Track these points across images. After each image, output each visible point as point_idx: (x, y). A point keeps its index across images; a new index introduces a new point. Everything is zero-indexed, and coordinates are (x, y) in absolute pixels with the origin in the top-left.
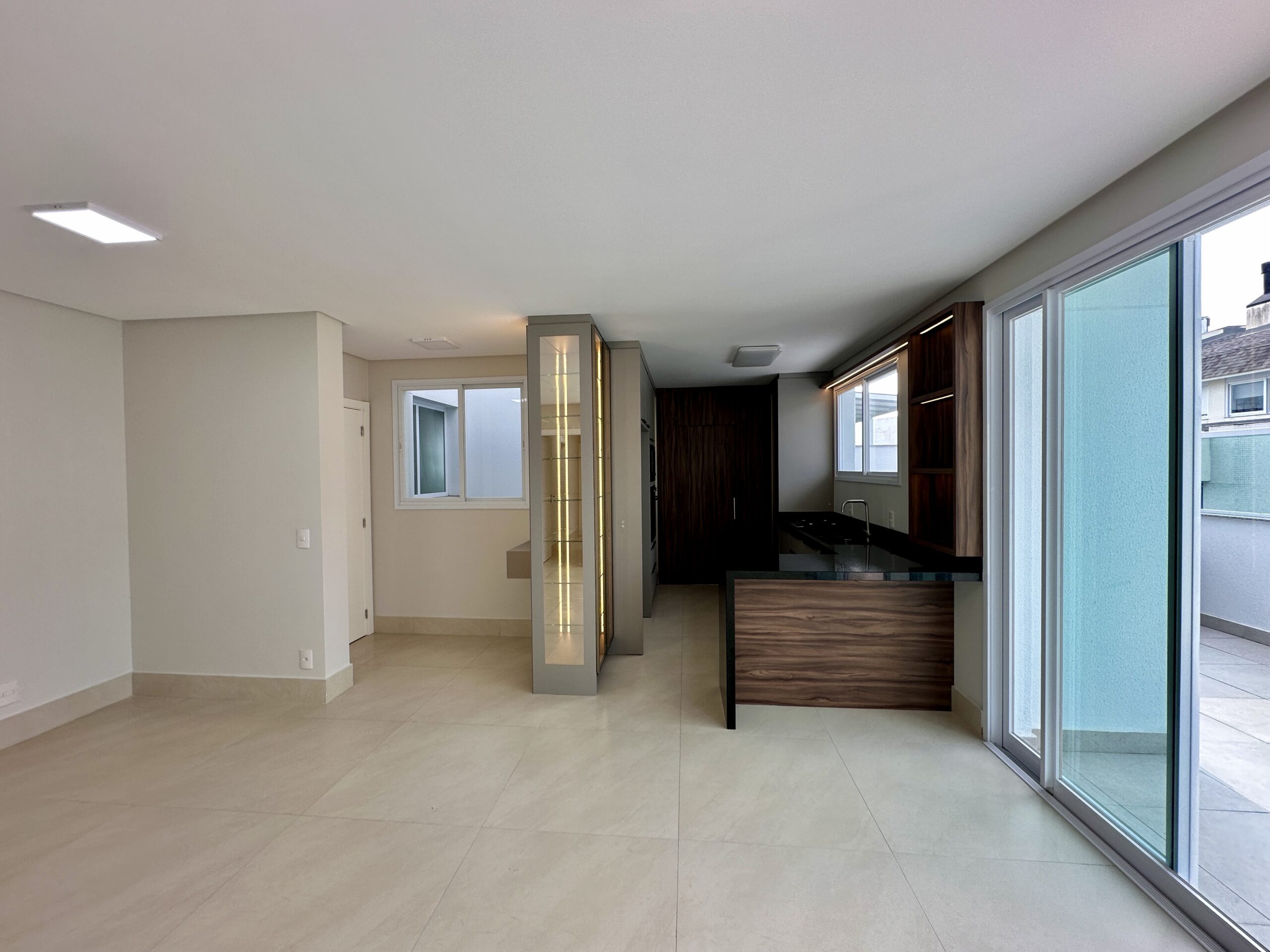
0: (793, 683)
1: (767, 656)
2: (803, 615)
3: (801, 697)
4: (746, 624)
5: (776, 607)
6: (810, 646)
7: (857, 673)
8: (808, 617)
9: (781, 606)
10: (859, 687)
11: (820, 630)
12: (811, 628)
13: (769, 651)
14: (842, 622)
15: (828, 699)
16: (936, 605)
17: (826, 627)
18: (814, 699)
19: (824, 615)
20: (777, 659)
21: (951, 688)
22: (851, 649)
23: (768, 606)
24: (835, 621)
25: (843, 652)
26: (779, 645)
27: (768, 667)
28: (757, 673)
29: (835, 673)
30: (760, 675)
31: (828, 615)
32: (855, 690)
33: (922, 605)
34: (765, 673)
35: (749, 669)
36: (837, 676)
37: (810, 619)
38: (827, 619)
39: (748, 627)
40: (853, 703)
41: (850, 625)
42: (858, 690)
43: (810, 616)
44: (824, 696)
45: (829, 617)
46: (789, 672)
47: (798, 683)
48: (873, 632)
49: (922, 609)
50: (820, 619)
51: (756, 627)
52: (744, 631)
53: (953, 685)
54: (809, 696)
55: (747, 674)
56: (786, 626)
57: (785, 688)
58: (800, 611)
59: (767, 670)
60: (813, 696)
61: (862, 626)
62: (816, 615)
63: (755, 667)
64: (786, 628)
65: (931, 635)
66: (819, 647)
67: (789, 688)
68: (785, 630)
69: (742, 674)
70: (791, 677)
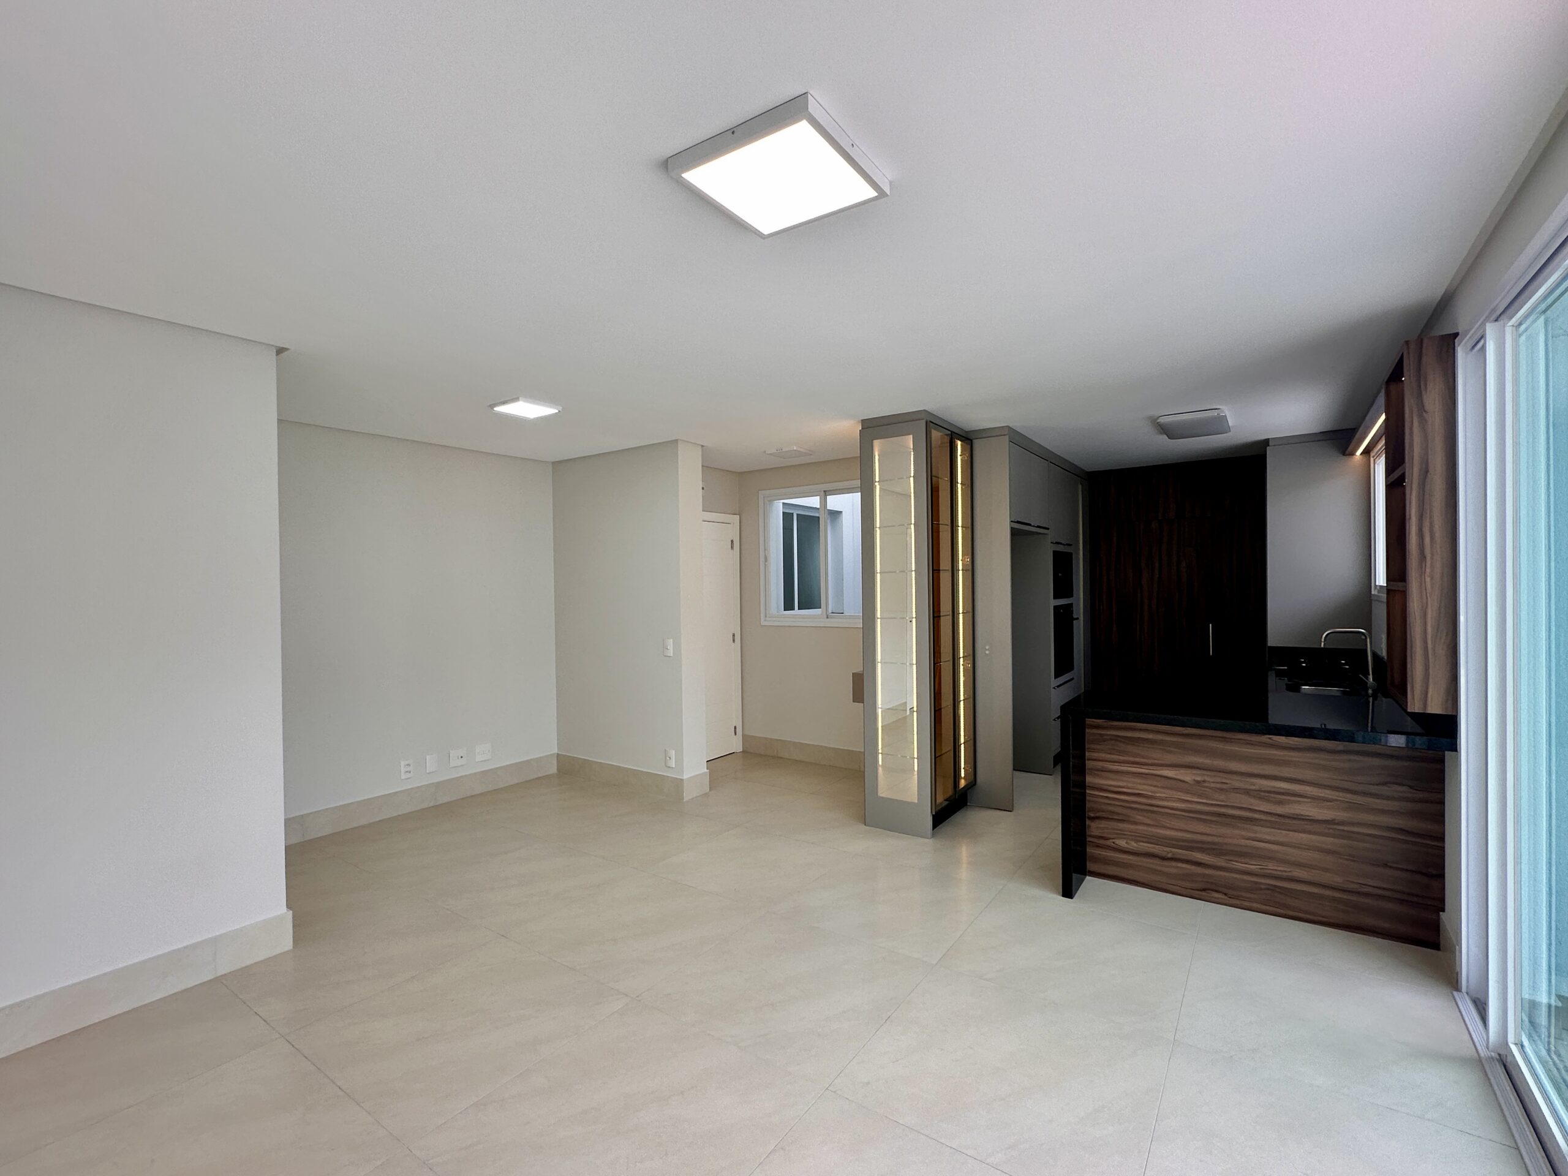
0: (1174, 864)
1: (1136, 823)
2: (1188, 776)
3: (1188, 885)
4: (1107, 778)
5: (1150, 761)
6: (1197, 819)
7: (1271, 867)
8: (1194, 780)
9: (1156, 761)
10: (1275, 886)
11: (1213, 800)
12: (1200, 796)
13: (1139, 818)
14: (1247, 792)
15: (1226, 894)
16: (1411, 787)
17: (1222, 797)
18: (1204, 890)
19: (1219, 780)
20: (1150, 829)
21: (1439, 916)
22: (1264, 833)
23: (1137, 760)
24: (1236, 790)
25: (1253, 835)
26: (1153, 812)
27: (1138, 837)
28: (1122, 843)
29: (1236, 861)
30: (1126, 845)
31: (1228, 782)
32: (1268, 889)
33: (1385, 784)
34: (1133, 845)
35: (1112, 836)
36: (1239, 866)
37: (1198, 782)
38: (1224, 786)
40: (1264, 907)
41: (1261, 798)
42: (1273, 890)
43: (1199, 778)
44: (1220, 889)
45: (1227, 784)
46: (1168, 849)
47: (1180, 865)
48: (1297, 812)
49: (1385, 790)
50: (1213, 785)
51: (1121, 784)
52: (1105, 787)
53: (1443, 910)
54: (1196, 886)
55: (1109, 843)
56: (1162, 787)
57: (1159, 868)
58: (1183, 771)
59: (1137, 841)
60: (1202, 886)
61: (1280, 803)
62: (1207, 779)
63: (1122, 835)
64: (1162, 790)
65: (1401, 830)
66: (1211, 822)
67: (1166, 870)
68: (1161, 793)
69: (1101, 842)
70: (1170, 855)
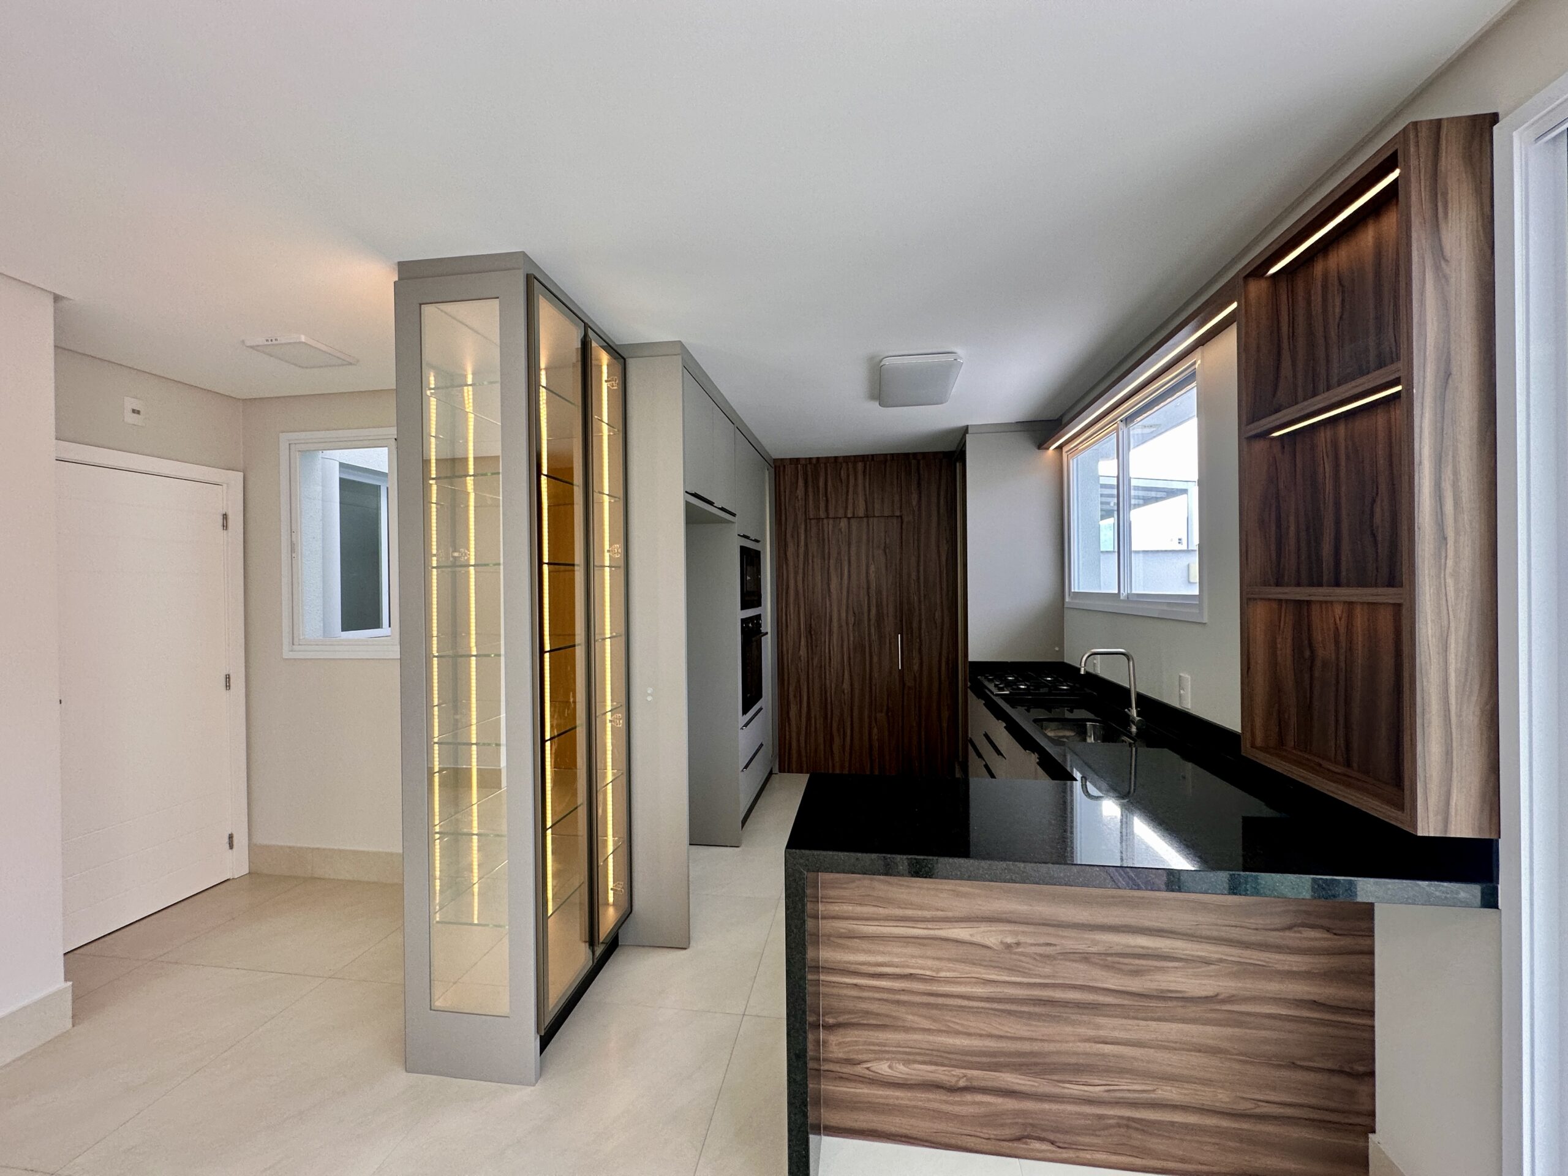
0: (969, 1097)
1: (907, 1030)
2: (991, 936)
3: (992, 1132)
4: (857, 950)
5: (927, 914)
6: (1010, 1013)
7: (1129, 1087)
8: (1002, 942)
9: (940, 914)
10: (1129, 1119)
11: (1030, 976)
12: (1011, 970)
13: (911, 1019)
14: (1085, 958)
15: (1053, 1143)
16: (1328, 930)
17: (1048, 970)
18: (1018, 1139)
19: (1044, 940)
20: (931, 1038)
21: (1367, 1139)
22: (1110, 1026)
23: (909, 913)
24: (1067, 955)
25: (1091, 1033)
26: (936, 1006)
27: (910, 1056)
28: (883, 1068)
29: (1070, 1082)
30: (889, 1072)
31: (1052, 941)
32: (1119, 1126)
33: (1290, 928)
34: (901, 1071)
35: (864, 1057)
36: (1075, 1090)
37: (1008, 946)
38: (1049, 950)
39: (862, 958)
40: (1114, 1158)
41: (1109, 967)
42: (1128, 1127)
43: (1009, 940)
44: (1043, 1135)
45: (1055, 945)
46: (958, 1072)
47: (980, 1098)
48: (1164, 986)
49: (1291, 938)
50: (1034, 949)
51: (880, 959)
52: (853, 967)
53: (1374, 1132)
54: (1008, 1132)
55: (859, 1070)
56: (949, 960)
57: (946, 1108)
58: (984, 927)
59: (906, 1062)
60: (1016, 1132)
61: (1137, 973)
62: (1022, 939)
63: (881, 1053)
64: (951, 967)
65: (1315, 1004)
66: (1030, 1016)
67: (957, 1109)
68: (949, 970)
69: (847, 1070)
70: (962, 1083)
